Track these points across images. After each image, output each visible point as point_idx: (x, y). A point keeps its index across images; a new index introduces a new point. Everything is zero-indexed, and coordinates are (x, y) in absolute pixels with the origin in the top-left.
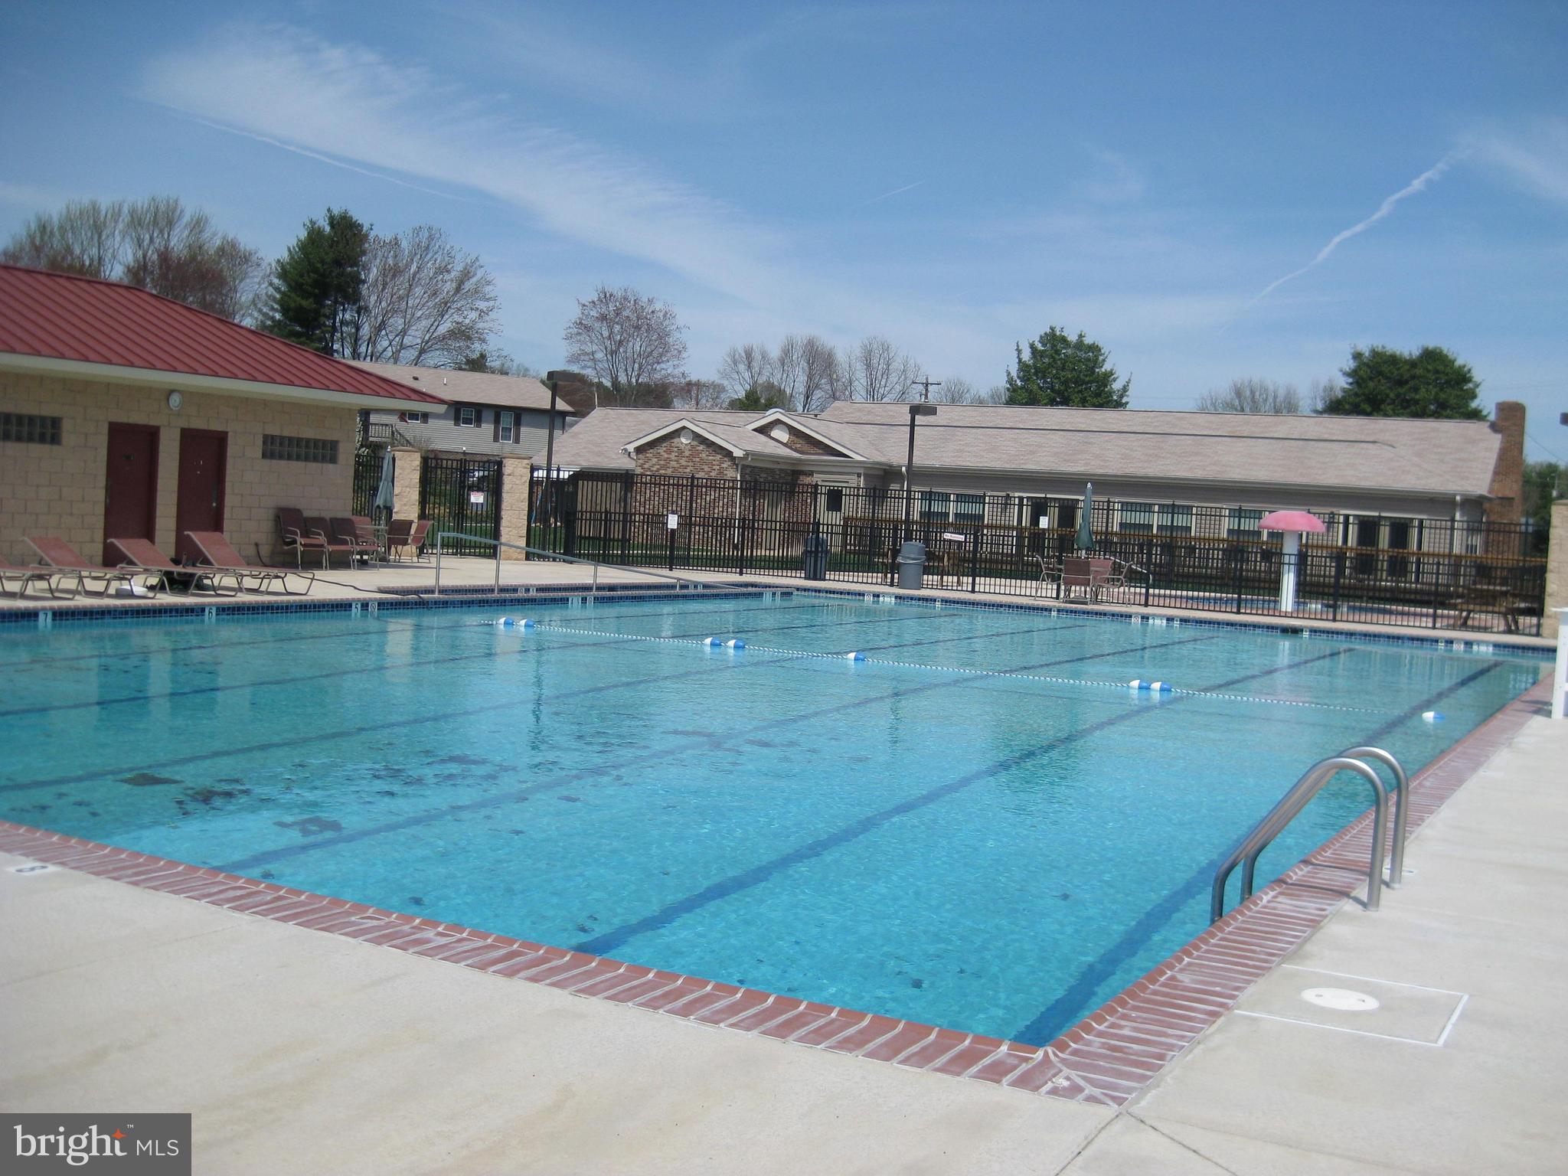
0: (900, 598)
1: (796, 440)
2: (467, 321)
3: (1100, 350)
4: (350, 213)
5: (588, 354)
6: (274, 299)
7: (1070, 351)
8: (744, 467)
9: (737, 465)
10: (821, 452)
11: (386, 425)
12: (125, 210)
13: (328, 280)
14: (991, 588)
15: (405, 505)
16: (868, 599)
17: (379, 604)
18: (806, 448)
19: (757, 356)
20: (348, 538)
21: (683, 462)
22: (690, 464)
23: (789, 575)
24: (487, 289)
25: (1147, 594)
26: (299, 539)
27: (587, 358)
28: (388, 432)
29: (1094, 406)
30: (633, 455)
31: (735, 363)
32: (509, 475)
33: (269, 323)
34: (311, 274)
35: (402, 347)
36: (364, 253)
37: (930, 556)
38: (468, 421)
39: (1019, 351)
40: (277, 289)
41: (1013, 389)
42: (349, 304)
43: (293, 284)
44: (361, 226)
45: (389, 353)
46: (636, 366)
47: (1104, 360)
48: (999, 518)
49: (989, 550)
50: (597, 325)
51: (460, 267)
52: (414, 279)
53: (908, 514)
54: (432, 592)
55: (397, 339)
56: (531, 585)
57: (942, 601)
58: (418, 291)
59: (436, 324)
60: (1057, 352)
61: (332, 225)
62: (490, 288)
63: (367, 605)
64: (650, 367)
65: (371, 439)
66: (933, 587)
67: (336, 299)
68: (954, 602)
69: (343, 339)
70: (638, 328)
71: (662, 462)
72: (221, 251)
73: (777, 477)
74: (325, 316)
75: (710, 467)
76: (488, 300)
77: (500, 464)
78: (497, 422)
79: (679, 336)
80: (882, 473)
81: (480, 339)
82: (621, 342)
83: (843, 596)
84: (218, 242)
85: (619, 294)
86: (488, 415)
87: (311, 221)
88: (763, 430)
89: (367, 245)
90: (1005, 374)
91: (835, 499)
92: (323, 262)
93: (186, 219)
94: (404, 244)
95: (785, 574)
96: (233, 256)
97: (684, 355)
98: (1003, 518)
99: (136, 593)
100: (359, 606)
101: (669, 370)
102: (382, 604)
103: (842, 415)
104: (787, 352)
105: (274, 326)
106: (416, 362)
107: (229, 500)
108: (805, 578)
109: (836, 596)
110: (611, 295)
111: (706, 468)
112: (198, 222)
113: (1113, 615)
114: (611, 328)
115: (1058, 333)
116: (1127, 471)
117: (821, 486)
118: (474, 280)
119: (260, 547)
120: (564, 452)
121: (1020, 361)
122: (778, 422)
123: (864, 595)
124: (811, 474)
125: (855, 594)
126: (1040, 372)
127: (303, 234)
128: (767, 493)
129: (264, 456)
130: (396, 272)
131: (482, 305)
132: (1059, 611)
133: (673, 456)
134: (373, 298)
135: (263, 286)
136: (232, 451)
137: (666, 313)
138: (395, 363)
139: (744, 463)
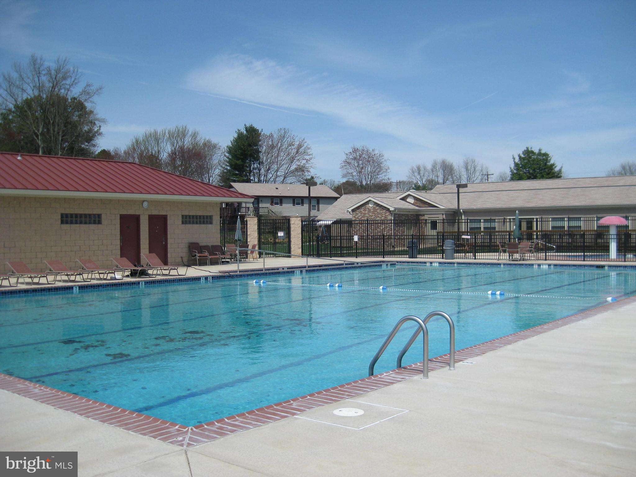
0: (441, 263)
1: (417, 202)
2: (302, 164)
3: (548, 155)
4: (253, 126)
5: (350, 174)
6: (227, 161)
7: (535, 157)
8: (395, 214)
9: (392, 214)
10: (427, 206)
11: (264, 208)
12: (167, 132)
13: (246, 152)
14: (484, 257)
15: (252, 239)
16: (428, 264)
17: (212, 278)
18: (421, 205)
19: (422, 169)
20: (217, 253)
21: (371, 214)
22: (374, 215)
23: (404, 257)
24: (309, 151)
25: (546, 255)
26: (198, 255)
27: (349, 175)
28: (266, 210)
29: (547, 178)
30: (351, 213)
31: (413, 172)
32: (293, 224)
33: (225, 171)
34: (240, 151)
35: (277, 176)
36: (260, 141)
37: (457, 246)
38: (298, 204)
39: (514, 159)
40: (228, 158)
41: (513, 174)
42: (255, 161)
43: (233, 155)
44: (258, 130)
45: (272, 179)
46: (370, 176)
47: (550, 159)
48: (502, 228)
49: (480, 241)
50: (353, 161)
51: (298, 143)
52: (279, 149)
53: (459, 229)
54: (237, 272)
55: (275, 173)
56: (285, 267)
57: (457, 263)
58: (282, 154)
59: (289, 166)
60: (530, 157)
61: (247, 131)
62: (310, 150)
63: (207, 278)
64: (375, 177)
65: (260, 213)
66: (460, 258)
67: (250, 159)
68: (462, 264)
69: (254, 175)
70: (369, 161)
71: (362, 215)
72: (205, 144)
73: (410, 217)
74: (246, 166)
75: (382, 215)
76: (309, 155)
77: (289, 220)
78: (310, 203)
79: (386, 163)
80: (453, 213)
81: (307, 171)
82: (362, 168)
83: (418, 264)
84: (203, 141)
85: (360, 149)
86: (306, 201)
87: (238, 130)
88: (404, 199)
89: (261, 138)
90: (509, 169)
91: (434, 225)
92: (243, 145)
93: (190, 133)
94: (275, 136)
95: (402, 257)
96: (210, 147)
97: (389, 171)
98: (504, 228)
99: (117, 278)
100: (204, 279)
101: (382, 178)
102: (213, 277)
103: (440, 190)
104: (434, 167)
105: (227, 172)
106: (283, 182)
107: (170, 241)
108: (409, 258)
109: (415, 264)
110: (357, 149)
111: (380, 216)
112: (195, 134)
113: (526, 265)
114: (358, 163)
115: (530, 150)
116: (553, 204)
117: (428, 220)
118: (303, 148)
119: (183, 258)
120: (330, 214)
121: (515, 162)
122: (409, 195)
123: (426, 263)
124: (424, 215)
125: (423, 263)
126: (524, 166)
127: (236, 135)
128: (406, 224)
129: (183, 223)
130: (272, 147)
131: (307, 157)
132: (504, 264)
133: (366, 212)
134: (265, 158)
135: (222, 157)
136: (169, 222)
137: (380, 154)
138: (275, 183)
139: (395, 213)
